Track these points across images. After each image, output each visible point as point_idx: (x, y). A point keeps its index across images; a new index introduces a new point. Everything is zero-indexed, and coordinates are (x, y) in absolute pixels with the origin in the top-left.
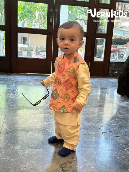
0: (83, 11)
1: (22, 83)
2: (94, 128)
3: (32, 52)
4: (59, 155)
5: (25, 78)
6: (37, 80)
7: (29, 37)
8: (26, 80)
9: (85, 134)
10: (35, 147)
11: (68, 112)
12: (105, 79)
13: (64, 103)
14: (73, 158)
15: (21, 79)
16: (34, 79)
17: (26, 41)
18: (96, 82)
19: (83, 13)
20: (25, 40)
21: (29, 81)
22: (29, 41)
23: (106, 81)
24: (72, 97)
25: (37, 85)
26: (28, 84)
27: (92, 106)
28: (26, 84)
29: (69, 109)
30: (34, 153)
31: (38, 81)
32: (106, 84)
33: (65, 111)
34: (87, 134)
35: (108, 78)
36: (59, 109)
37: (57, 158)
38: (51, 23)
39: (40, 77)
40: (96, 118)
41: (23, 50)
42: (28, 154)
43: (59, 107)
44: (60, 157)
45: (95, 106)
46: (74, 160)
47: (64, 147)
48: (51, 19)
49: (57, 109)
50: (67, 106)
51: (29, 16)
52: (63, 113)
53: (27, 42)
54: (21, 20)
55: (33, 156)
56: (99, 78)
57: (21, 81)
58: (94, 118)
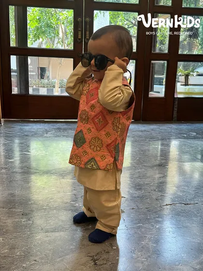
0: (132, 23)
1: (35, 135)
2: (147, 198)
3: (54, 89)
4: (89, 240)
5: (40, 127)
6: (59, 129)
7: (49, 66)
8: (42, 130)
9: (133, 209)
10: (52, 230)
11: (100, 169)
12: (168, 124)
13: (93, 152)
14: (111, 245)
15: (34, 129)
16: (55, 127)
17: (45, 73)
18: (152, 130)
19: (133, 26)
20: (42, 71)
21: (47, 132)
22: (49, 73)
23: (169, 127)
24: (107, 143)
25: (58, 136)
26: (45, 135)
27: (145, 166)
28: (42, 136)
29: (101, 163)
30: (49, 238)
31: (60, 131)
32: (169, 132)
33: (95, 166)
34: (136, 208)
35: (172, 123)
36: (86, 164)
37: (87, 246)
38: (79, 39)
39: (64, 124)
40: (151, 183)
41: (41, 87)
42: (40, 239)
43: (85, 159)
44: (91, 244)
45: (150, 165)
46: (113, 248)
47: (97, 229)
48: (80, 33)
49: (83, 162)
50: (98, 159)
51: (48, 32)
52: (92, 169)
53: (46, 75)
54: (36, 40)
55: (48, 243)
56: (159, 123)
57: (34, 131)
58: (147, 184)
